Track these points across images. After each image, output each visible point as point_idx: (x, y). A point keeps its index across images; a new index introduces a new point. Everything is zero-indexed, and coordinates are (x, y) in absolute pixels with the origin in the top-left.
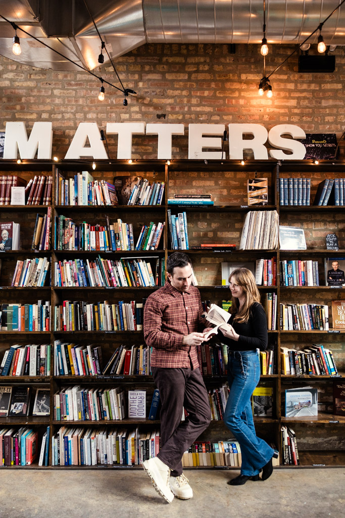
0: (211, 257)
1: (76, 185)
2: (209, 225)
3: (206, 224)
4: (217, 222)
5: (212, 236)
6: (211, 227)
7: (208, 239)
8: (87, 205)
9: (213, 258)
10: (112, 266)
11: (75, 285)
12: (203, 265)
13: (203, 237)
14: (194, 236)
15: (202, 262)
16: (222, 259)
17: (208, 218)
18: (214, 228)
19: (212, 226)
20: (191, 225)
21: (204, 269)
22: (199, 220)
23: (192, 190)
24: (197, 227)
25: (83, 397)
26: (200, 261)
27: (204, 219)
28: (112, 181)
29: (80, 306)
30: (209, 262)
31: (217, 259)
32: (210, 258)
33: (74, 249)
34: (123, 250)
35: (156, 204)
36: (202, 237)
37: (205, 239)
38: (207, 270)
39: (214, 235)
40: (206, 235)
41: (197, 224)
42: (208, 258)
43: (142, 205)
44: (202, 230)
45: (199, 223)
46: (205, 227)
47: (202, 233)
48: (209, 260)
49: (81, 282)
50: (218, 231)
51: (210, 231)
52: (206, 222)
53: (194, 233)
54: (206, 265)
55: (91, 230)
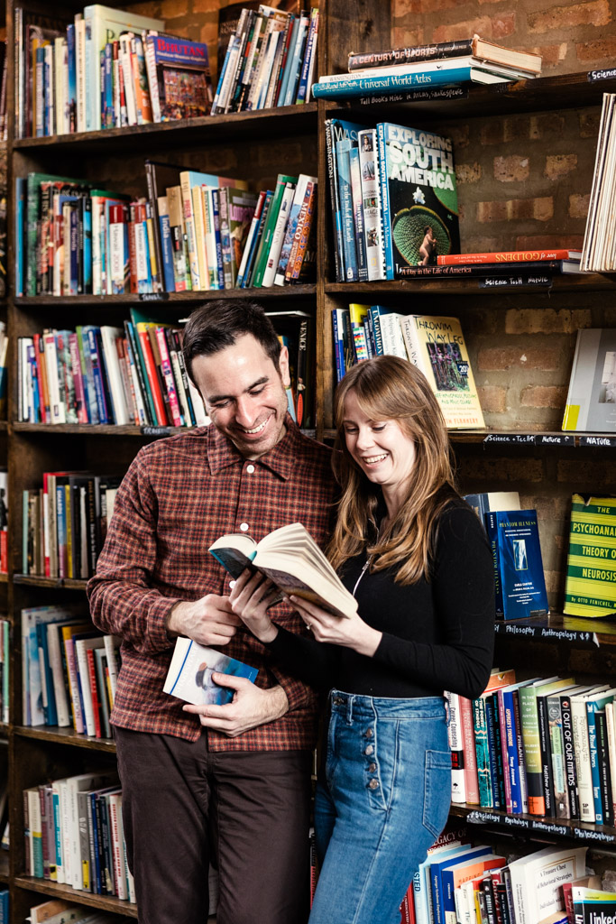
0: (543, 307)
1: (72, 58)
2: (537, 166)
3: (525, 163)
4: (567, 153)
5: (550, 213)
6: (543, 175)
7: (532, 228)
8: (98, 128)
9: (550, 311)
10: (169, 350)
11: (73, 419)
12: (512, 340)
13: (515, 222)
14: (481, 218)
15: (509, 330)
16: (583, 315)
17: (533, 136)
18: (554, 178)
19: (549, 170)
20: (472, 174)
21: (518, 361)
22: (499, 149)
23: (478, 21)
24: (493, 178)
25: (94, 812)
26: (502, 326)
27: (520, 144)
28: (216, 25)
29: (87, 490)
30: (536, 330)
31: (565, 313)
32: (540, 312)
33: (68, 292)
34: (198, 288)
35: (294, 101)
36: (513, 221)
37: (522, 228)
38: (527, 365)
39: (555, 208)
40: (524, 211)
41: (491, 168)
42: (532, 311)
43: (254, 108)
44: (509, 192)
45: (500, 162)
46: (521, 176)
47: (509, 205)
48: (536, 321)
49: (93, 407)
50: (573, 193)
51: (542, 194)
52: (525, 155)
53: (481, 205)
54: (522, 340)
55: (112, 221)
